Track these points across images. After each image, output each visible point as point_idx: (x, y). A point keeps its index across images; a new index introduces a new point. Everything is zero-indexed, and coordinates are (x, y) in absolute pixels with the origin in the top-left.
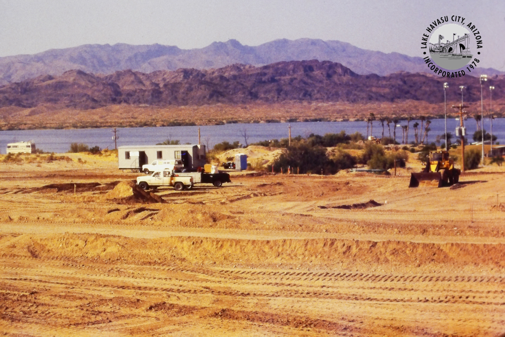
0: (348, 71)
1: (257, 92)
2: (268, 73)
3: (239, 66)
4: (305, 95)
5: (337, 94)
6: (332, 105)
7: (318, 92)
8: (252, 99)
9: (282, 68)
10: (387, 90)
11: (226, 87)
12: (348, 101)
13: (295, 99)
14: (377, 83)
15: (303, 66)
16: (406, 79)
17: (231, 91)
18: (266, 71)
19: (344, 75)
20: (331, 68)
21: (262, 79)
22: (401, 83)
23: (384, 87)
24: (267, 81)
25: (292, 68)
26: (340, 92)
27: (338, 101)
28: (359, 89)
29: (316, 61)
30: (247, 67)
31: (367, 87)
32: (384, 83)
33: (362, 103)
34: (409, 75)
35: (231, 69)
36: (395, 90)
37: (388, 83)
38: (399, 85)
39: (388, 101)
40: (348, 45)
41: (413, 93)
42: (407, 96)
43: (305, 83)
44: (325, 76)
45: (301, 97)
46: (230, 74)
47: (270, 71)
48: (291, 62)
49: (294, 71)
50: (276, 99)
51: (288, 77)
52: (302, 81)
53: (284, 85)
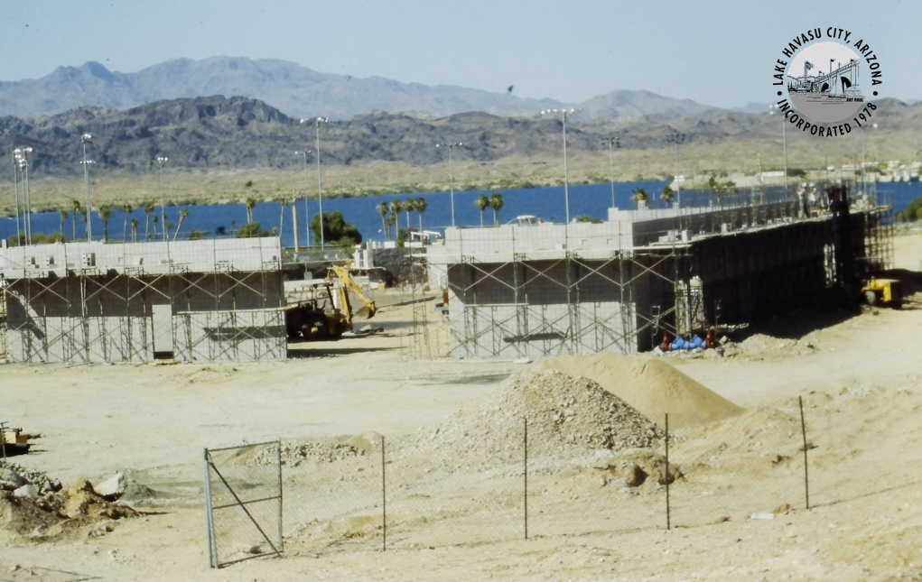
0: (276, 114)
1: (116, 155)
2: (139, 120)
3: (89, 110)
4: (197, 158)
5: (252, 155)
6: (242, 174)
7: (221, 151)
8: (106, 167)
9: (163, 112)
10: (340, 145)
11: (63, 148)
12: (271, 165)
13: (180, 165)
14: (327, 133)
15: (198, 107)
16: (375, 124)
17: (72, 155)
18: (134, 118)
19: (269, 121)
20: (246, 110)
21: (125, 131)
22: (366, 131)
23: (335, 139)
24: (133, 135)
25: (180, 110)
26: (257, 151)
27: (253, 166)
28: (292, 143)
29: (222, 97)
30: (104, 111)
31: (306, 140)
32: (338, 131)
33: (295, 170)
34: (384, 116)
35: (77, 116)
36: (353, 144)
37: (346, 132)
38: (364, 135)
39: (340, 164)
40: (294, 66)
41: (386, 148)
42: (374, 154)
43: (201, 137)
44: (236, 123)
45: (190, 161)
46: (74, 124)
47: (141, 118)
48: (177, 100)
49: (182, 116)
50: (148, 166)
51: (170, 128)
52: (194, 132)
53: (162, 141)
